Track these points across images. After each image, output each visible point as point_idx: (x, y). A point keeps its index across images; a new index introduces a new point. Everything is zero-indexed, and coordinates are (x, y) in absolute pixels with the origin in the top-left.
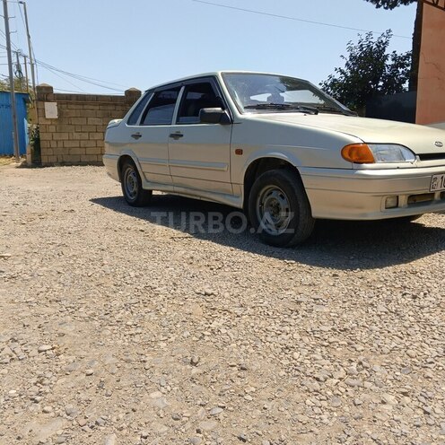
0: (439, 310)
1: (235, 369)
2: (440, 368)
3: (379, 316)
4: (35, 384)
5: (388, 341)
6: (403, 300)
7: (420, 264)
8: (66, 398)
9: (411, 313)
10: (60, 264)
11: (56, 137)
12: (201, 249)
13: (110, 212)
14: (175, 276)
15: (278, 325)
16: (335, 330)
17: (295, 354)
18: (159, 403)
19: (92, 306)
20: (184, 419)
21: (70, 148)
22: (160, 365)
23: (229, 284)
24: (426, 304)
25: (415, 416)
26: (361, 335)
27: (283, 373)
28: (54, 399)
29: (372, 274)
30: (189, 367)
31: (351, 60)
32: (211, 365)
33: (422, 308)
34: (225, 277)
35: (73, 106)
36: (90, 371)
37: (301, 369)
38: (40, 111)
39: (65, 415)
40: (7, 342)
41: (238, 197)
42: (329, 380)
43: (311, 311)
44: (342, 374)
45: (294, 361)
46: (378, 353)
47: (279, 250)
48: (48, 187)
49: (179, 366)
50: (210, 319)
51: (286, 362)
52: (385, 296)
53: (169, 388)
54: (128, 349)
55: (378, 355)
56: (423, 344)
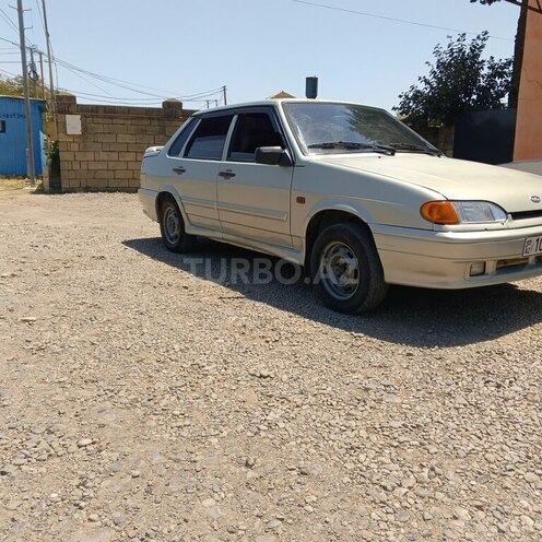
0: (525, 403)
1: (294, 473)
2: (521, 477)
3: (457, 409)
4: (78, 487)
5: (465, 441)
6: (485, 389)
7: (508, 341)
8: (112, 504)
9: (493, 407)
10: (93, 332)
11: (79, 157)
12: (255, 314)
13: (147, 260)
14: (225, 350)
15: (342, 419)
16: (406, 427)
17: (361, 455)
18: (212, 513)
19: (133, 389)
20: (240, 532)
21: (96, 171)
22: (212, 467)
23: (287, 362)
24: (511, 396)
25: (489, 535)
26: (435, 433)
27: (347, 479)
28: (99, 505)
29: (452, 354)
30: (244, 469)
31: (438, 67)
32: (269, 468)
33: (506, 400)
34: (282, 353)
35: (100, 120)
36: (137, 473)
37: (367, 475)
38: (61, 125)
39: (113, 525)
40: (43, 434)
41: (298, 252)
42: (398, 490)
43: (379, 401)
44: (411, 481)
45: (360, 465)
46: (453, 456)
47: (345, 317)
48: (71, 223)
49: (233, 468)
50: (266, 410)
51: (350, 466)
52: (465, 383)
53: (223, 495)
54: (175, 446)
55: (453, 459)
56: (504, 447)
